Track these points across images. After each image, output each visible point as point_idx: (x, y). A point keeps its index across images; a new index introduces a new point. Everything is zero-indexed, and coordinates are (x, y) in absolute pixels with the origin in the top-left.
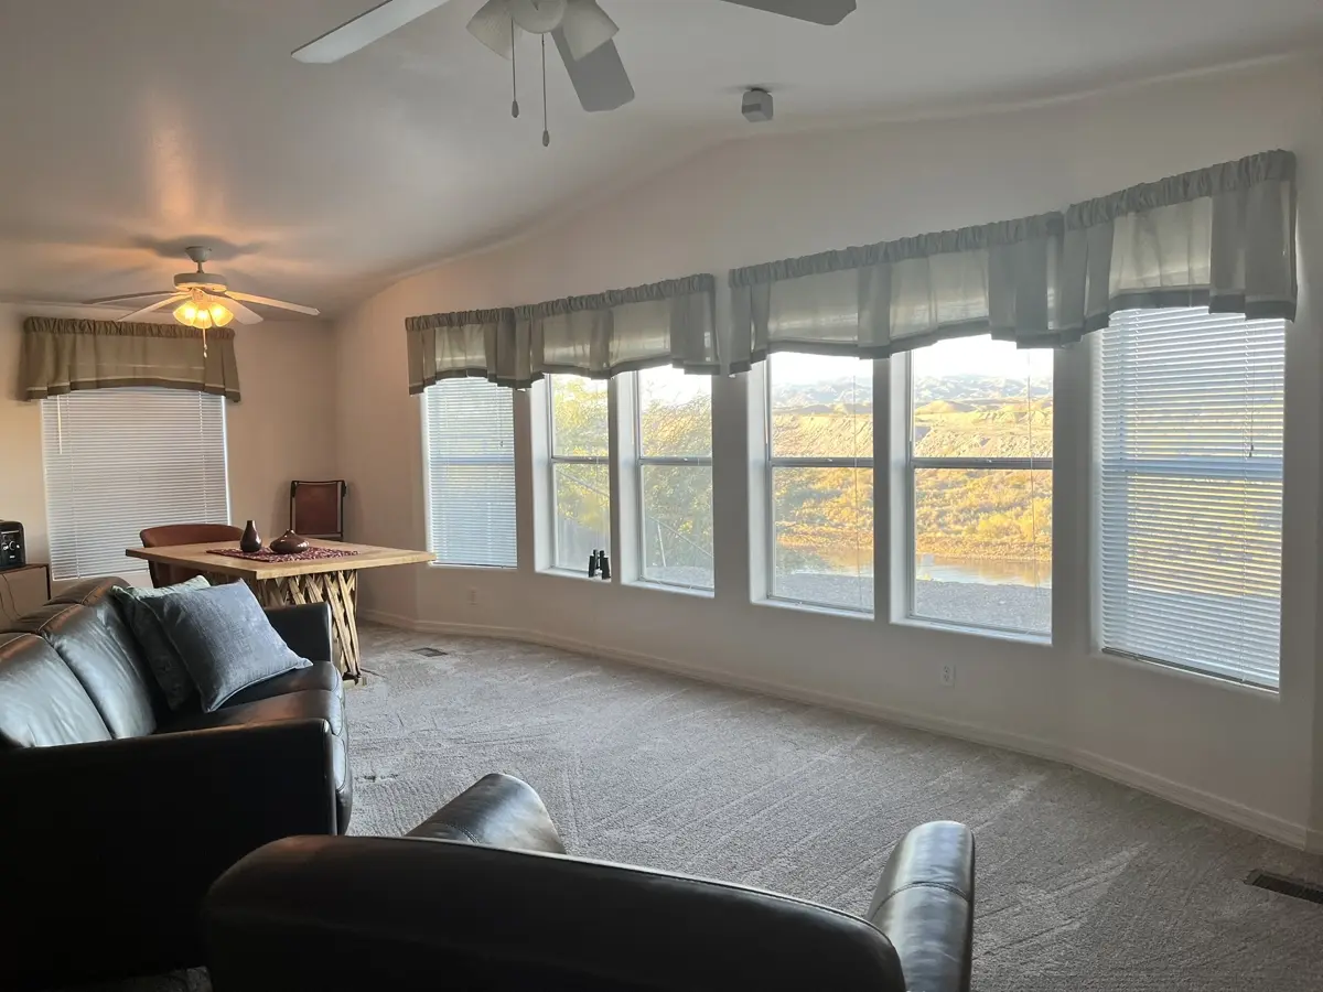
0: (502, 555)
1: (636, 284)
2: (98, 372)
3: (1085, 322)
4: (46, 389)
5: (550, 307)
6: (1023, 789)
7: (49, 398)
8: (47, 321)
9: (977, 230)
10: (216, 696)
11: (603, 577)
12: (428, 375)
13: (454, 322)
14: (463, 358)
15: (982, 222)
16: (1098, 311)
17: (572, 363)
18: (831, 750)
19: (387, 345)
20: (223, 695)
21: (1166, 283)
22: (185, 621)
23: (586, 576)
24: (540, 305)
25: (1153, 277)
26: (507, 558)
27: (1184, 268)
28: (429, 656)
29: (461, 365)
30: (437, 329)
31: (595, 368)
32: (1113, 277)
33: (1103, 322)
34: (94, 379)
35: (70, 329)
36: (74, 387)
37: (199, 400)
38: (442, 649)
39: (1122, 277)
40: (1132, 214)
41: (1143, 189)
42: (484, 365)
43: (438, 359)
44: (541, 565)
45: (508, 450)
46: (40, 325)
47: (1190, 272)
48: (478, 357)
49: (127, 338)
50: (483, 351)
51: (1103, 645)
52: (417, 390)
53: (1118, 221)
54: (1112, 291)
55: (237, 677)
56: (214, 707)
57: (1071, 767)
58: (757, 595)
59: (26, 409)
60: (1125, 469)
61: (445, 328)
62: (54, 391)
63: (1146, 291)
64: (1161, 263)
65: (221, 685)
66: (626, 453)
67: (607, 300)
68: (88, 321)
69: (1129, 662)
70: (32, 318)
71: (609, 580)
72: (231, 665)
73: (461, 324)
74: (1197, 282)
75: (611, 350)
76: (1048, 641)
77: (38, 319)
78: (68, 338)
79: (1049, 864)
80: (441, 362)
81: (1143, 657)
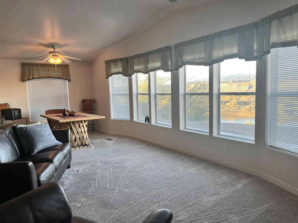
0: (127, 117)
1: (153, 50)
2: (39, 75)
3: (264, 53)
4: (27, 79)
5: (135, 56)
6: (242, 184)
7: (28, 81)
8: (26, 64)
9: (235, 28)
10: (34, 152)
11: (148, 123)
12: (110, 74)
13: (115, 61)
14: (117, 70)
15: (236, 26)
16: (267, 49)
17: (140, 70)
18: (193, 169)
19: (101, 67)
20: (36, 151)
21: (286, 40)
22: (28, 133)
23: (144, 122)
24: (133, 56)
25: (283, 38)
26: (128, 118)
27: (291, 35)
28: (108, 140)
29: (117, 72)
30: (111, 63)
31: (144, 71)
32: (271, 39)
33: (269, 52)
34: (38, 77)
35: (32, 65)
36: (33, 78)
37: (61, 81)
38: (112, 139)
39: (274, 39)
40: (276, 20)
41: (280, 12)
42: (121, 71)
43: (112, 70)
44: (135, 119)
45: (128, 92)
46: (25, 65)
47: (292, 36)
48: (120, 70)
49: (45, 67)
50: (121, 68)
51: (269, 145)
52: (107, 78)
53: (273, 22)
54: (271, 43)
55: (40, 147)
56: (34, 154)
57: (259, 178)
58: (182, 128)
59: (23, 84)
60: (276, 95)
61: (113, 63)
62: (29, 79)
63: (280, 42)
64: (285, 34)
65: (36, 148)
66: (152, 92)
67: (147, 54)
68: (36, 64)
69: (276, 150)
70: (23, 63)
71: (149, 123)
72: (39, 144)
73: (116, 62)
74: (294, 39)
75: (148, 66)
76: (254, 143)
77: (24, 63)
78: (32, 67)
79: (242, 208)
80: (112, 71)
81: (279, 149)
